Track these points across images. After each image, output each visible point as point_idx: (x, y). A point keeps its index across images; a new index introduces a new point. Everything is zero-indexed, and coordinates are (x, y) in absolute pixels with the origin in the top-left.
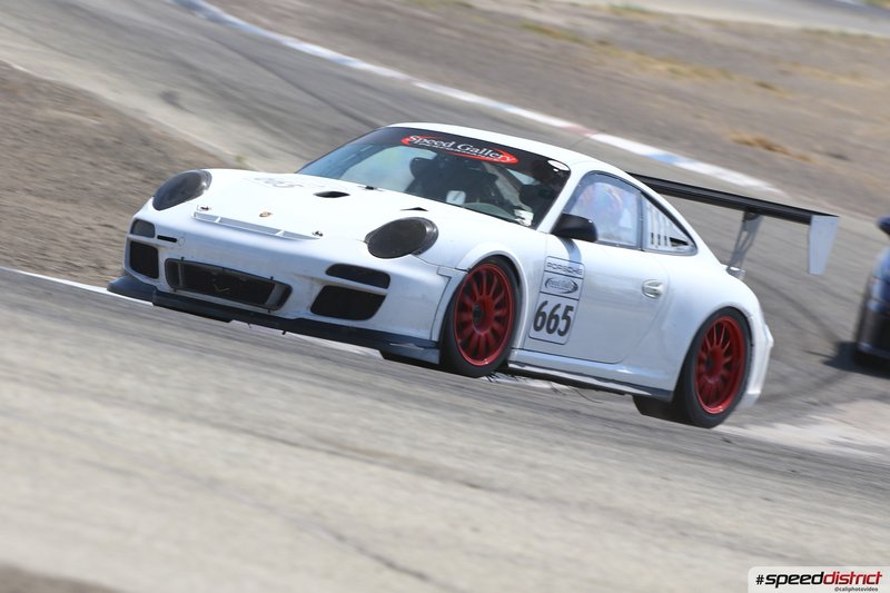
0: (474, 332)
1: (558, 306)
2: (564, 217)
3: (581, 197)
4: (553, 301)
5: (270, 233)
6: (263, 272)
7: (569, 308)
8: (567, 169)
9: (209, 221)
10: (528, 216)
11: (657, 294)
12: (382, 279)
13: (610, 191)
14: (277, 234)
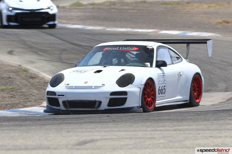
0: (148, 100)
1: (162, 86)
2: (157, 62)
3: (158, 54)
4: (161, 85)
5: (90, 87)
6: (92, 98)
7: (165, 86)
8: (152, 48)
9: (71, 88)
10: (148, 64)
11: (181, 75)
12: (125, 93)
13: (163, 50)
14: (93, 88)
